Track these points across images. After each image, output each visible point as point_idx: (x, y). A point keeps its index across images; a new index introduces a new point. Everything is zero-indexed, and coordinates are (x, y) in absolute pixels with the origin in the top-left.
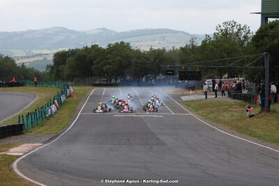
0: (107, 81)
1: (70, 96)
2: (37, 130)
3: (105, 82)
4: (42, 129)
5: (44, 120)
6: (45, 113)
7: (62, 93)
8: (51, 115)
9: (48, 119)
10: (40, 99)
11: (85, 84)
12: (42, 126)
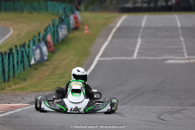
0: (149, 3)
1: (76, 28)
2: (14, 87)
3: (145, 5)
4: (23, 84)
5: (28, 69)
6: (28, 57)
7: (62, 21)
8: (41, 62)
9: (34, 67)
10: (18, 35)
11: (106, 9)
12: (25, 80)
